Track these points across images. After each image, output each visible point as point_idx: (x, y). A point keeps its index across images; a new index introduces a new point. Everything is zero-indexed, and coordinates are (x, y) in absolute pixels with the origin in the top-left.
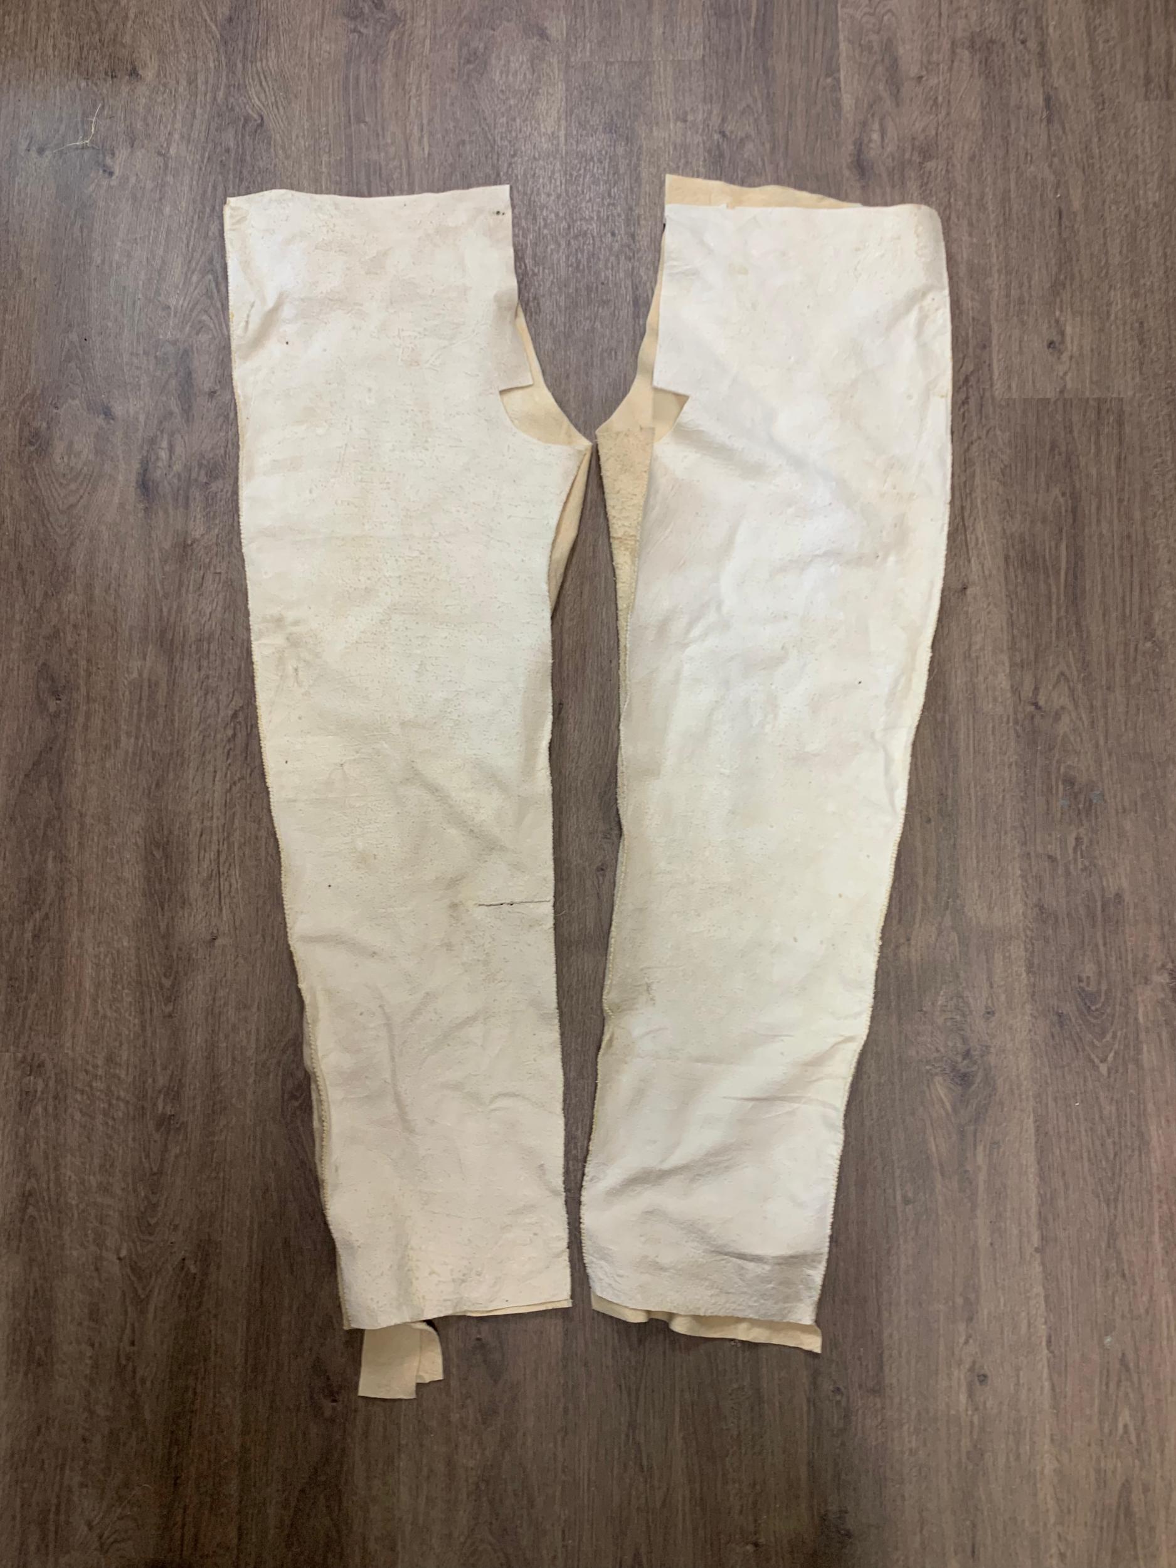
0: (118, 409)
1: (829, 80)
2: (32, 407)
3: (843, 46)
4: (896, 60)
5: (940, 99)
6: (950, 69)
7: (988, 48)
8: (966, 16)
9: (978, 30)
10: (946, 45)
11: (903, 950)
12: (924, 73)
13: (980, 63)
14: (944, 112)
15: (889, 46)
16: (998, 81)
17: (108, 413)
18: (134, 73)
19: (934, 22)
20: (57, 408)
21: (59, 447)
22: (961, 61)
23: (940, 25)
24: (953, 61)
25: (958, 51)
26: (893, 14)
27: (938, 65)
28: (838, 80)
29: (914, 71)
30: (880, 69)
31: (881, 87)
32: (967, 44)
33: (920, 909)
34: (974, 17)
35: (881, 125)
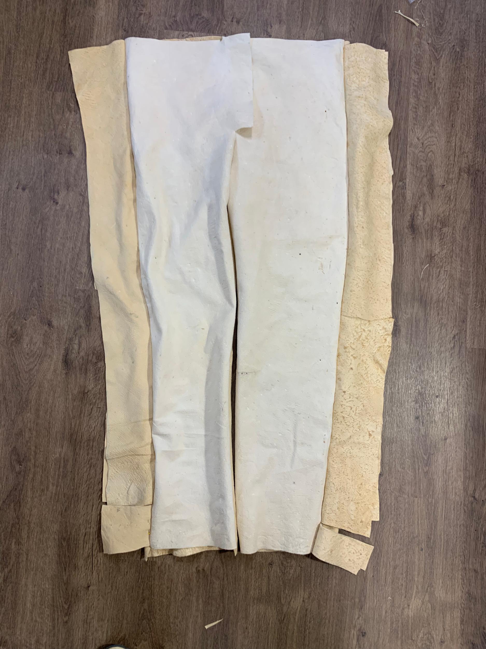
0: (55, 323)
1: (401, 183)
2: (14, 318)
3: (409, 166)
4: (433, 176)
5: (452, 197)
6: (457, 183)
7: (476, 174)
8: (467, 156)
9: (472, 164)
10: (457, 170)
11: (406, 610)
12: (445, 184)
13: (472, 181)
14: (453, 204)
15: (430, 168)
16: (479, 191)
17: (50, 324)
18: (70, 153)
19: (452, 158)
20: (26, 320)
21: (26, 339)
22: (463, 179)
23: (454, 160)
24: (459, 179)
25: (462, 174)
26: (433, 153)
27: (452, 180)
28: (405, 184)
29: (441, 182)
30: (425, 180)
31: (425, 189)
32: (466, 170)
33: (415, 591)
34: (470, 157)
35: (424, 207)
